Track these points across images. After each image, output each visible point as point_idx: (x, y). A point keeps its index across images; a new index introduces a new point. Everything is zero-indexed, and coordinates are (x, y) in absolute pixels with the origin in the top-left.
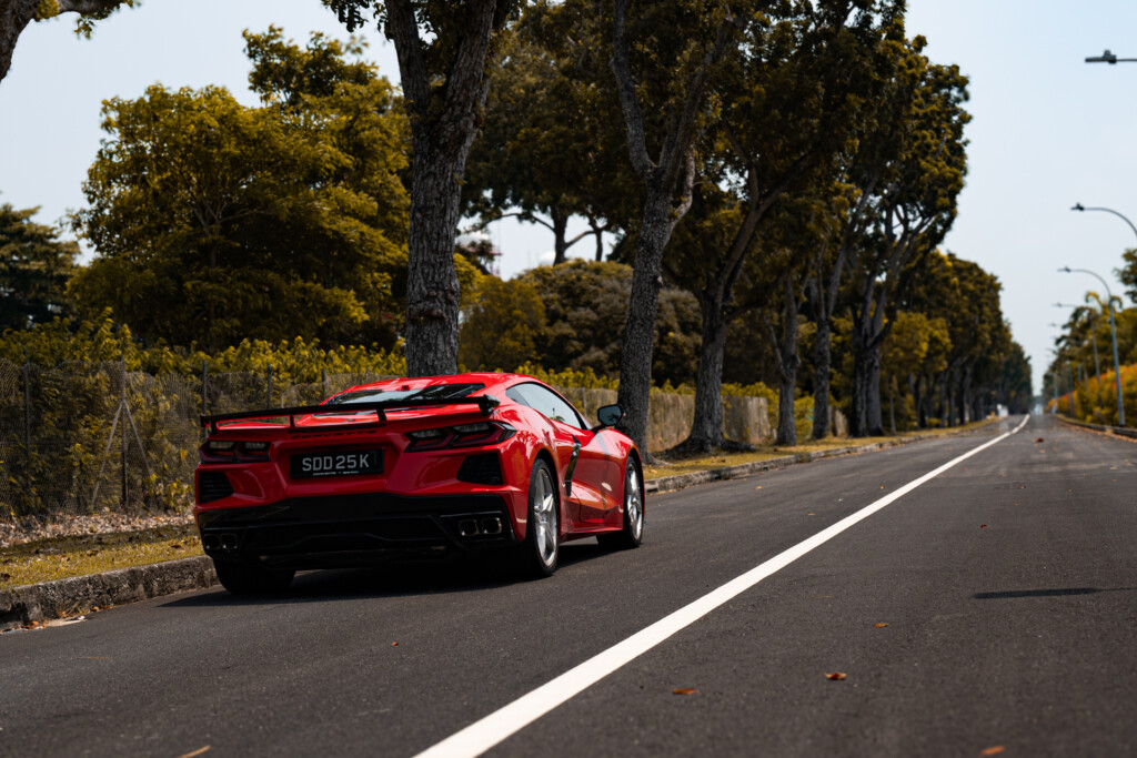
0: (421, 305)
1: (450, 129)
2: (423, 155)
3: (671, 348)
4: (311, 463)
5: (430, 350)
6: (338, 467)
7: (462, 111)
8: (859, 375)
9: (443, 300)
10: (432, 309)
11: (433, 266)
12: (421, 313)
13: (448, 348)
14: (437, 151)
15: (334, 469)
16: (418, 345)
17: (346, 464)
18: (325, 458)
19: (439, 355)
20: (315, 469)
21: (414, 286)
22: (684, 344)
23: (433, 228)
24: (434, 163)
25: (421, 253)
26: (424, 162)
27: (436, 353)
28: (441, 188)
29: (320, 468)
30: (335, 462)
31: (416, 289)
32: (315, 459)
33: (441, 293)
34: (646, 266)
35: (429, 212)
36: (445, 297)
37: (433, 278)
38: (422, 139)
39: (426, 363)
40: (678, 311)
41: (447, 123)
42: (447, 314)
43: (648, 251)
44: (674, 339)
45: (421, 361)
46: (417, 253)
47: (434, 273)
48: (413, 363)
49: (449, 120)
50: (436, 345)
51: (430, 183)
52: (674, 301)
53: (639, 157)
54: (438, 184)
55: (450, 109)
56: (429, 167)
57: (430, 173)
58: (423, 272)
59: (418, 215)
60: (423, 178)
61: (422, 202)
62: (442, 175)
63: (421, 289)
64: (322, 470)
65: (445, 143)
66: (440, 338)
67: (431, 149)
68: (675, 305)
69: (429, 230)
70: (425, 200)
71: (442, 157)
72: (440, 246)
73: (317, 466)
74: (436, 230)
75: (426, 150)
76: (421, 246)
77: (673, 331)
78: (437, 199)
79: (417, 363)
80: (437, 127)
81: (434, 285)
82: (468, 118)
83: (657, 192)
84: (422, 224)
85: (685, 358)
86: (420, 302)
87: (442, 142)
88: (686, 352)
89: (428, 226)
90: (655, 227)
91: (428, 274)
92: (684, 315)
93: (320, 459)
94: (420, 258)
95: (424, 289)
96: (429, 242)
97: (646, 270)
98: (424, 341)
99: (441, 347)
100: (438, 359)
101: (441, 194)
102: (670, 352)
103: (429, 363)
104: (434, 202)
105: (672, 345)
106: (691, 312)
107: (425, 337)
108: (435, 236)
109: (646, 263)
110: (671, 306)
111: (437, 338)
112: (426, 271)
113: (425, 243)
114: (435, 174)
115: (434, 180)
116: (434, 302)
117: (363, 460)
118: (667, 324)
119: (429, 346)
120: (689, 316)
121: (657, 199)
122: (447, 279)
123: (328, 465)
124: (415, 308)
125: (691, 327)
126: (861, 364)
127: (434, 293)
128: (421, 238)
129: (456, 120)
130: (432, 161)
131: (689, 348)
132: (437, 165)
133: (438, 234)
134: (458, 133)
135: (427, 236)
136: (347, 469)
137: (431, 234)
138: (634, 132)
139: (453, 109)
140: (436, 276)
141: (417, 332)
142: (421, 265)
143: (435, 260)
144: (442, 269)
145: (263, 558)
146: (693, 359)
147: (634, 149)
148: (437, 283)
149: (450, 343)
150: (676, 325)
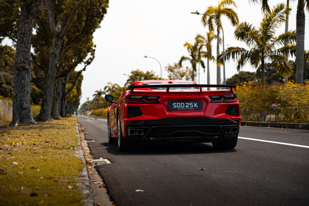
0: (21, 65)
1: (35, 9)
2: (24, 16)
3: (3, 89)
4: (176, 105)
5: (23, 79)
6: (186, 107)
7: (40, 3)
8: (63, 100)
9: (28, 64)
10: (25, 66)
11: (25, 52)
12: (21, 67)
13: (29, 79)
14: (30, 15)
15: (185, 107)
16: (19, 77)
17: (189, 106)
18: (181, 103)
19: (26, 81)
20: (178, 107)
21: (18, 58)
22: (7, 88)
23: (26, 40)
24: (28, 19)
25: (21, 48)
26: (25, 18)
27: (25, 80)
28: (30, 27)
29: (180, 107)
30: (185, 105)
31: (19, 59)
32: (178, 104)
33: (27, 61)
34: (54, 61)
35: (26, 35)
36: (29, 63)
37: (25, 56)
38: (25, 11)
39: (22, 83)
40: (5, 79)
41: (34, 7)
42: (29, 68)
43: (55, 56)
44: (4, 86)
45: (20, 82)
46: (20, 48)
47: (26, 54)
48: (17, 83)
49: (35, 6)
50: (25, 78)
51: (27, 25)
52: (4, 75)
53: (53, 28)
54: (29, 26)
55: (36, 3)
56: (26, 20)
57: (27, 22)
58: (22, 54)
59: (21, 35)
60: (24, 24)
61: (23, 31)
62: (30, 23)
63: (21, 59)
64: (181, 108)
65: (33, 13)
66: (27, 76)
67: (28, 15)
68: (4, 77)
69: (25, 40)
70: (25, 31)
71: (31, 17)
72: (28, 46)
73: (179, 106)
74: (27, 41)
75: (26, 15)
76: (22, 45)
77: (4, 84)
78: (28, 31)
79: (19, 83)
80: (30, 8)
81: (25, 58)
82: (41, 6)
83: (58, 38)
84: (23, 39)
85: (7, 92)
86: (20, 63)
87: (32, 13)
88: (8, 90)
89: (25, 39)
90: (57, 49)
91: (24, 55)
92: (7, 80)
93: (179, 103)
94: (21, 49)
95: (22, 59)
96: (25, 44)
97: (54, 62)
98: (21, 76)
99: (27, 78)
100: (26, 82)
101: (30, 29)
102: (3, 90)
103: (23, 83)
104: (27, 32)
105: (4, 88)
106: (9, 79)
107: (22, 75)
108: (27, 43)
109: (54, 60)
110: (3, 77)
111: (25, 75)
112: (23, 54)
113: (23, 45)
114: (28, 23)
115: (28, 24)
116: (25, 64)
117: (195, 105)
118: (2, 82)
119: (23, 78)
120: (8, 80)
121: (58, 41)
122: (29, 57)
123: (183, 106)
124: (19, 65)
125: (8, 83)
126: (64, 97)
127: (25, 61)
128: (22, 43)
129: (37, 6)
130: (28, 18)
131: (8, 89)
132: (29, 20)
133: (28, 42)
134: (38, 10)
135: (24, 42)
136: (190, 108)
137: (26, 42)
138: (52, 20)
139: (37, 3)
140: (26, 56)
141: (19, 73)
142: (21, 52)
143: (26, 50)
144: (28, 54)
145: (151, 138)
146: (9, 93)
147: (51, 25)
148: (26, 58)
149: (29, 77)
150: (5, 83)
